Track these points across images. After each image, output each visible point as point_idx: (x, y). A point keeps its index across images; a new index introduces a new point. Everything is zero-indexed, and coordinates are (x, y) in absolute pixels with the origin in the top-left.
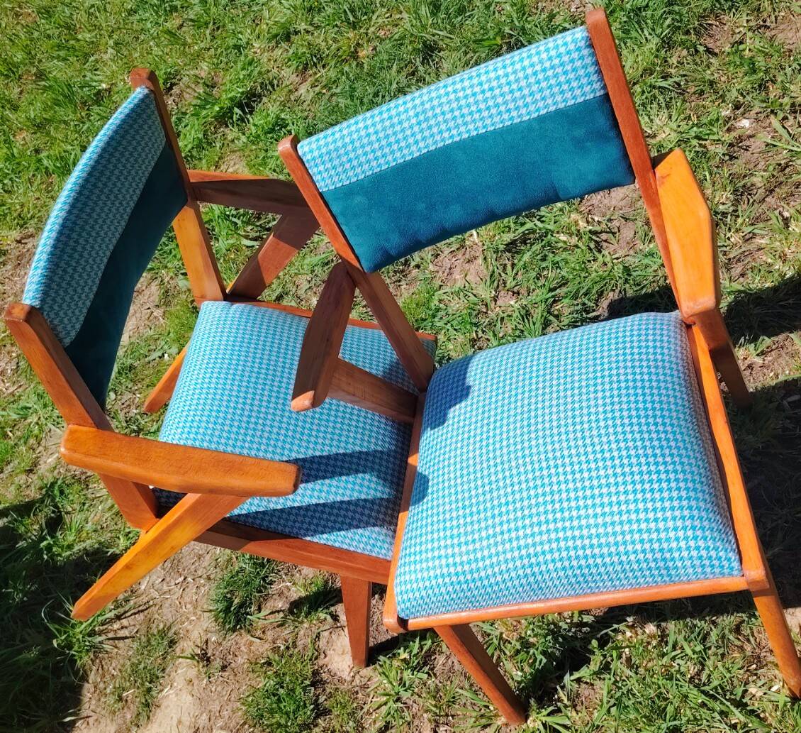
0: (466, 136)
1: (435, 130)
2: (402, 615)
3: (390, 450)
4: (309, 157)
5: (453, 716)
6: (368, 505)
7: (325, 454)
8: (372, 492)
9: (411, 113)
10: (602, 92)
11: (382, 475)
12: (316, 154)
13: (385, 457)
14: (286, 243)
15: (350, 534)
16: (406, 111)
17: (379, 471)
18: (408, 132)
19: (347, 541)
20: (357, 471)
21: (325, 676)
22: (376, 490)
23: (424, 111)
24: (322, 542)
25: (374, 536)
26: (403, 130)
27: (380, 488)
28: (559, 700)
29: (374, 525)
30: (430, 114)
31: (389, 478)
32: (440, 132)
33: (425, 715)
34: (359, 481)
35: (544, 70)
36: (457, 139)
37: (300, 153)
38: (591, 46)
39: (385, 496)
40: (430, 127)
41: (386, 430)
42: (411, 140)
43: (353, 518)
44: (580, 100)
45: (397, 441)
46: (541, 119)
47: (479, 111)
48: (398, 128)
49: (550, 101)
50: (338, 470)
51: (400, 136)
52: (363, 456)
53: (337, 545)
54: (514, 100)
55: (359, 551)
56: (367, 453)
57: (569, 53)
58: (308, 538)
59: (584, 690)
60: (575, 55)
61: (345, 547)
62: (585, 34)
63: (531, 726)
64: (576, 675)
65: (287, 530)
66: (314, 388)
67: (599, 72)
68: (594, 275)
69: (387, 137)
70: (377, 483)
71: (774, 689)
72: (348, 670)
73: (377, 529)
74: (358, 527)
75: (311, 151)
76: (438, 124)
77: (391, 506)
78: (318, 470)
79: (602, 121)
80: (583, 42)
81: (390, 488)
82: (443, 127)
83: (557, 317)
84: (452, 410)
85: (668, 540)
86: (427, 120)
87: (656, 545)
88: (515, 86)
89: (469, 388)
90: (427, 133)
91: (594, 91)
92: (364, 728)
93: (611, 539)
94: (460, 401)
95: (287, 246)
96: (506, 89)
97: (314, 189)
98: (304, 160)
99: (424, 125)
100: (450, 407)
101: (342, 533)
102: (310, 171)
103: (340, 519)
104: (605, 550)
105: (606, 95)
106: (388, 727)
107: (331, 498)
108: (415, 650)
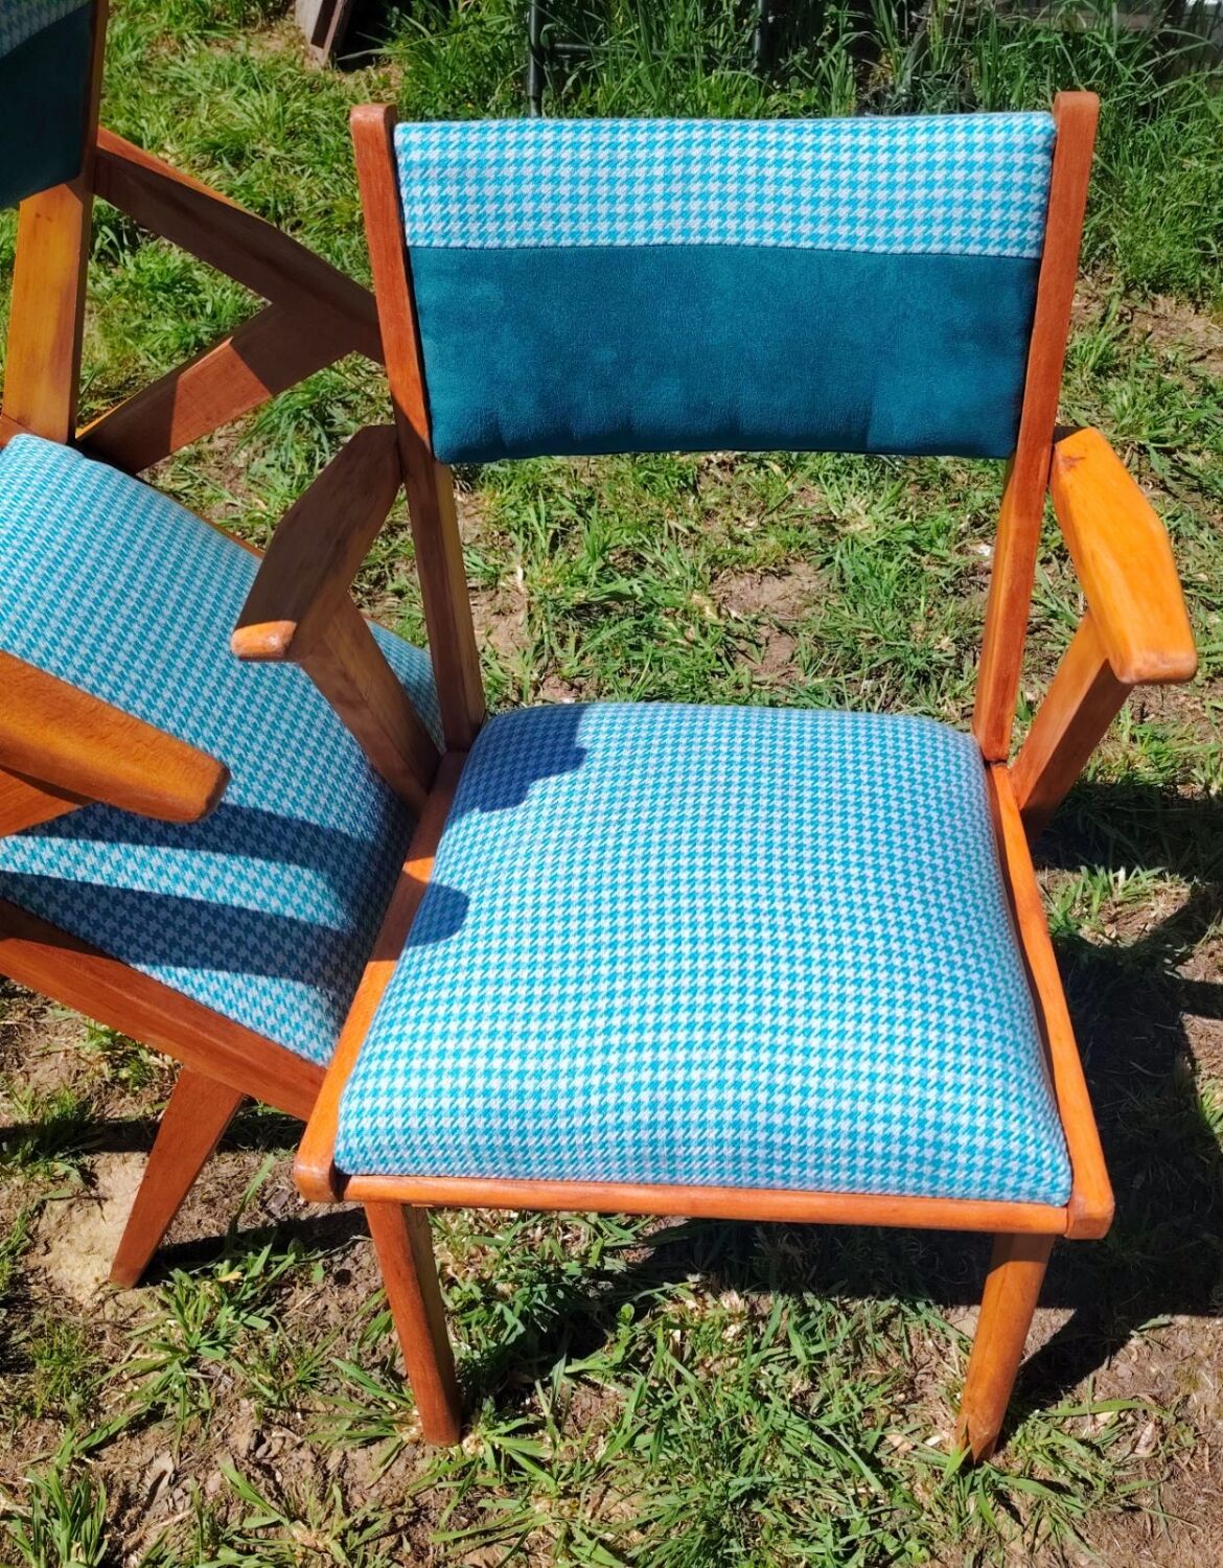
0: (751, 240)
1: (695, 206)
2: (344, 1164)
3: (363, 840)
4: (415, 156)
5: (304, 1412)
6: (296, 933)
8: (310, 909)
9: (660, 154)
10: (1033, 253)
11: (339, 883)
12: (433, 155)
13: (352, 850)
14: (251, 368)
15: (238, 982)
17: (334, 873)
18: (640, 190)
19: (229, 995)
20: (289, 858)
21: (36, 1291)
22: (319, 907)
23: (687, 161)
25: (290, 998)
26: (631, 181)
27: (328, 906)
28: (533, 1408)
29: (296, 977)
30: (695, 170)
31: (350, 892)
32: (704, 215)
33: (244, 1402)
34: (288, 878)
36: (732, 240)
37: (398, 140)
38: (1051, 152)
39: (334, 926)
40: (686, 197)
41: (364, 798)
42: (639, 208)
43: (254, 951)
44: (992, 251)
45: (381, 827)
46: (909, 261)
47: (796, 201)
48: (621, 173)
49: (937, 231)
50: (250, 842)
52: (309, 833)
53: (202, 997)
54: (872, 204)
55: (248, 1023)
56: (317, 830)
57: (1009, 148)
58: (142, 967)
59: (585, 1398)
60: (1019, 158)
61: (219, 1006)
62: (1051, 124)
63: (469, 1451)
64: (577, 1366)
66: (298, 618)
67: (1044, 211)
69: (593, 181)
70: (324, 896)
71: (932, 1441)
72: (94, 1286)
73: (300, 986)
74: (260, 972)
75: (425, 146)
76: (704, 196)
77: (341, 948)
79: (1009, 305)
80: (1042, 137)
81: (349, 913)
82: (714, 206)
84: (540, 782)
85: (956, 1108)
86: (686, 178)
87: (930, 1115)
88: (882, 177)
89: (582, 752)
90: (676, 206)
91: (1022, 243)
92: (99, 1410)
93: (847, 1085)
94: (561, 771)
95: (251, 375)
96: (863, 176)
97: (397, 234)
98: (401, 161)
99: (677, 188)
100: (535, 777)
101: (223, 975)
102: (404, 192)
103: (227, 945)
104: (829, 1104)
105: (1038, 262)
106: (156, 1414)
107: (221, 895)
108: (256, 1270)
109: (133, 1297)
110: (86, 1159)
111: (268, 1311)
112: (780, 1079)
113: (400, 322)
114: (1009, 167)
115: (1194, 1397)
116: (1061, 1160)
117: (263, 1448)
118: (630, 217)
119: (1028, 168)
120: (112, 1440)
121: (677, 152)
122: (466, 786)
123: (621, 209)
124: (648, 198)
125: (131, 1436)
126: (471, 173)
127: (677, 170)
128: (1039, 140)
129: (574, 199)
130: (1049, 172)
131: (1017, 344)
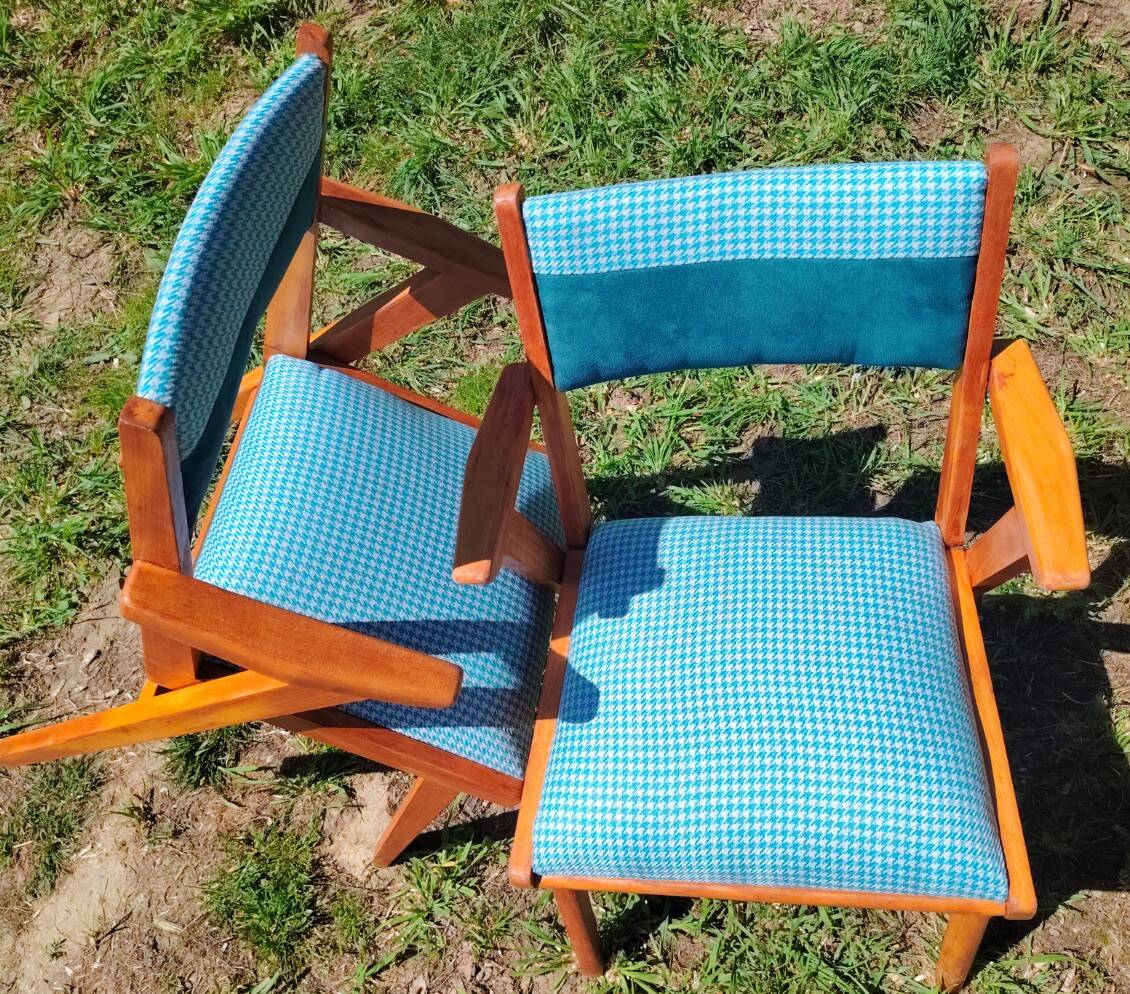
0: (768, 256)
1: (728, 237)
2: (538, 871)
3: (522, 622)
4: (538, 224)
5: (502, 949)
6: (488, 697)
7: (442, 618)
8: (495, 680)
9: (703, 205)
10: (973, 253)
11: (511, 658)
12: (550, 223)
13: (516, 633)
14: (424, 304)
15: (457, 733)
16: (696, 199)
17: (507, 651)
18: (690, 229)
19: (451, 741)
20: (480, 649)
21: (328, 870)
22: (500, 677)
23: (722, 208)
24: (417, 737)
25: (488, 738)
26: (683, 225)
27: (505, 675)
28: (649, 951)
29: (491, 725)
30: (728, 213)
31: (518, 661)
32: (735, 242)
33: (465, 944)
34: (480, 663)
35: (910, 204)
36: (755, 256)
37: (526, 214)
38: (985, 192)
39: (510, 687)
40: (722, 231)
41: (520, 594)
43: (465, 713)
44: (942, 255)
45: (532, 610)
46: (882, 264)
47: (799, 230)
48: (677, 220)
49: (901, 245)
50: (456, 644)
51: (677, 231)
52: (490, 628)
53: (435, 743)
54: (853, 230)
55: (463, 755)
56: (495, 625)
57: (953, 192)
58: (399, 730)
59: (681, 943)
60: (961, 199)
61: (446, 747)
62: (983, 175)
63: (610, 980)
64: (677, 924)
65: (374, 715)
66: (490, 556)
67: (980, 227)
68: (741, 398)
69: (658, 227)
70: (503, 668)
71: (919, 978)
72: (362, 867)
73: (493, 730)
74: (469, 724)
75: (544, 218)
77: (515, 700)
78: (431, 640)
79: (958, 288)
80: (978, 185)
81: (518, 676)
82: (741, 235)
83: (689, 442)
84: (637, 598)
85: (929, 847)
86: (722, 219)
87: (913, 851)
88: (861, 212)
89: (662, 572)
90: (716, 238)
91: (964, 249)
92: (376, 948)
93: (856, 833)
94: (650, 589)
95: (423, 309)
96: (847, 212)
97: (527, 267)
98: (528, 225)
99: (716, 226)
100: (633, 593)
101: (447, 730)
102: (531, 243)
104: (845, 845)
105: (976, 257)
106: (411, 951)
108: (463, 857)
109: (388, 872)
110: (347, 779)
111: (473, 881)
112: (812, 829)
113: (531, 316)
114: (953, 204)
115: (1105, 950)
116: (1001, 877)
117: (480, 974)
118: (684, 247)
119: (967, 204)
120: (387, 967)
121: (715, 203)
122: (587, 589)
123: (677, 242)
124: (696, 234)
125: (398, 965)
126: (576, 231)
127: (715, 214)
128: (976, 186)
129: (645, 239)
130: (983, 203)
131: (962, 306)
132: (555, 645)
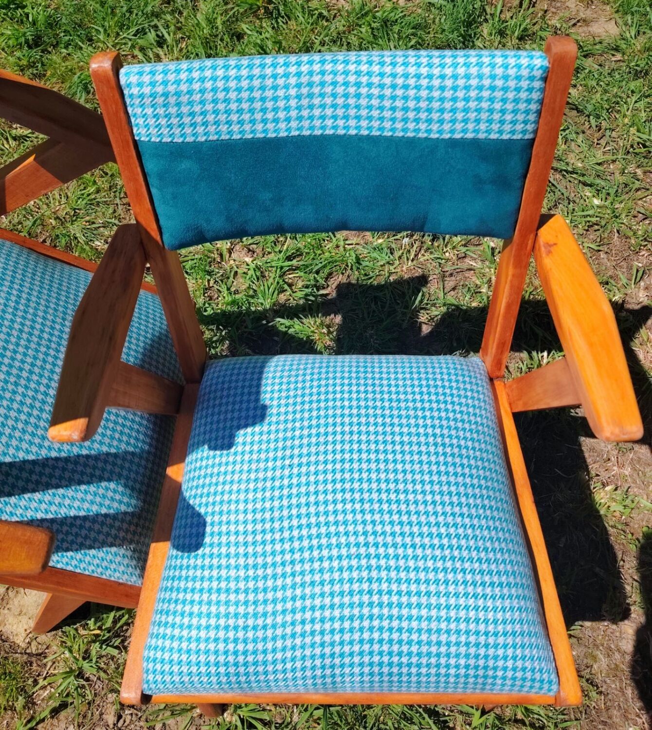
0: (353, 132)
1: (317, 112)
2: (148, 692)
3: (142, 450)
4: (135, 91)
6: (109, 521)
7: (63, 455)
8: (116, 505)
9: (293, 81)
10: (531, 136)
11: (130, 483)
12: (147, 90)
13: (137, 460)
14: (48, 171)
15: (79, 556)
16: (286, 75)
17: (128, 478)
18: (281, 104)
19: (74, 562)
20: (101, 479)
22: (120, 502)
23: (310, 85)
25: (110, 557)
26: (275, 99)
27: (126, 500)
29: (112, 545)
30: (316, 90)
31: (138, 486)
32: (323, 118)
33: (110, 695)
34: (101, 491)
35: (480, 88)
36: (341, 132)
37: (123, 80)
38: (545, 80)
39: (131, 510)
40: (311, 107)
41: (140, 424)
42: (281, 115)
44: (505, 137)
45: (152, 438)
46: (453, 143)
47: (381, 108)
48: (269, 94)
49: (471, 126)
50: (77, 477)
51: (269, 105)
52: (111, 459)
54: (429, 110)
55: (87, 573)
56: (116, 455)
57: (519, 78)
60: (525, 84)
61: (69, 568)
62: (546, 63)
63: (228, 719)
66: (88, 413)
67: (539, 113)
68: (327, 254)
69: (251, 100)
70: (123, 494)
72: (24, 635)
73: (114, 549)
74: (91, 547)
75: (140, 85)
76: (323, 106)
77: (135, 521)
78: (51, 476)
79: (516, 168)
80: (541, 72)
81: (138, 499)
82: (329, 112)
83: (290, 285)
84: (242, 432)
86: (311, 96)
88: (436, 94)
89: (265, 407)
90: (305, 113)
91: (524, 132)
92: (34, 704)
94: (254, 424)
95: (49, 175)
96: (424, 93)
97: (128, 134)
98: (126, 92)
99: (305, 102)
100: (239, 428)
101: (70, 554)
102: (130, 110)
103: (70, 538)
105: (533, 140)
106: (64, 706)
107: (63, 512)
108: (109, 624)
109: (43, 638)
111: (117, 641)
113: (136, 180)
114: (518, 90)
116: (553, 677)
117: (121, 721)
118: (276, 121)
119: (530, 90)
120: (43, 720)
121: (304, 79)
122: (200, 423)
123: (270, 116)
124: (287, 109)
125: (52, 717)
126: (172, 100)
127: (305, 91)
128: (538, 73)
129: (240, 111)
130: (543, 90)
131: (518, 184)
132: (171, 471)
